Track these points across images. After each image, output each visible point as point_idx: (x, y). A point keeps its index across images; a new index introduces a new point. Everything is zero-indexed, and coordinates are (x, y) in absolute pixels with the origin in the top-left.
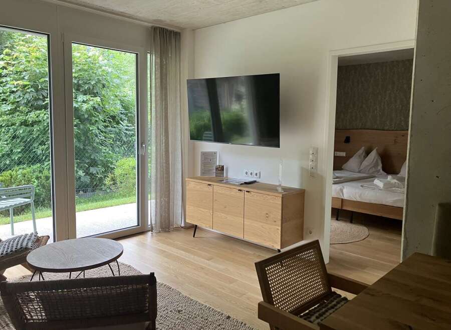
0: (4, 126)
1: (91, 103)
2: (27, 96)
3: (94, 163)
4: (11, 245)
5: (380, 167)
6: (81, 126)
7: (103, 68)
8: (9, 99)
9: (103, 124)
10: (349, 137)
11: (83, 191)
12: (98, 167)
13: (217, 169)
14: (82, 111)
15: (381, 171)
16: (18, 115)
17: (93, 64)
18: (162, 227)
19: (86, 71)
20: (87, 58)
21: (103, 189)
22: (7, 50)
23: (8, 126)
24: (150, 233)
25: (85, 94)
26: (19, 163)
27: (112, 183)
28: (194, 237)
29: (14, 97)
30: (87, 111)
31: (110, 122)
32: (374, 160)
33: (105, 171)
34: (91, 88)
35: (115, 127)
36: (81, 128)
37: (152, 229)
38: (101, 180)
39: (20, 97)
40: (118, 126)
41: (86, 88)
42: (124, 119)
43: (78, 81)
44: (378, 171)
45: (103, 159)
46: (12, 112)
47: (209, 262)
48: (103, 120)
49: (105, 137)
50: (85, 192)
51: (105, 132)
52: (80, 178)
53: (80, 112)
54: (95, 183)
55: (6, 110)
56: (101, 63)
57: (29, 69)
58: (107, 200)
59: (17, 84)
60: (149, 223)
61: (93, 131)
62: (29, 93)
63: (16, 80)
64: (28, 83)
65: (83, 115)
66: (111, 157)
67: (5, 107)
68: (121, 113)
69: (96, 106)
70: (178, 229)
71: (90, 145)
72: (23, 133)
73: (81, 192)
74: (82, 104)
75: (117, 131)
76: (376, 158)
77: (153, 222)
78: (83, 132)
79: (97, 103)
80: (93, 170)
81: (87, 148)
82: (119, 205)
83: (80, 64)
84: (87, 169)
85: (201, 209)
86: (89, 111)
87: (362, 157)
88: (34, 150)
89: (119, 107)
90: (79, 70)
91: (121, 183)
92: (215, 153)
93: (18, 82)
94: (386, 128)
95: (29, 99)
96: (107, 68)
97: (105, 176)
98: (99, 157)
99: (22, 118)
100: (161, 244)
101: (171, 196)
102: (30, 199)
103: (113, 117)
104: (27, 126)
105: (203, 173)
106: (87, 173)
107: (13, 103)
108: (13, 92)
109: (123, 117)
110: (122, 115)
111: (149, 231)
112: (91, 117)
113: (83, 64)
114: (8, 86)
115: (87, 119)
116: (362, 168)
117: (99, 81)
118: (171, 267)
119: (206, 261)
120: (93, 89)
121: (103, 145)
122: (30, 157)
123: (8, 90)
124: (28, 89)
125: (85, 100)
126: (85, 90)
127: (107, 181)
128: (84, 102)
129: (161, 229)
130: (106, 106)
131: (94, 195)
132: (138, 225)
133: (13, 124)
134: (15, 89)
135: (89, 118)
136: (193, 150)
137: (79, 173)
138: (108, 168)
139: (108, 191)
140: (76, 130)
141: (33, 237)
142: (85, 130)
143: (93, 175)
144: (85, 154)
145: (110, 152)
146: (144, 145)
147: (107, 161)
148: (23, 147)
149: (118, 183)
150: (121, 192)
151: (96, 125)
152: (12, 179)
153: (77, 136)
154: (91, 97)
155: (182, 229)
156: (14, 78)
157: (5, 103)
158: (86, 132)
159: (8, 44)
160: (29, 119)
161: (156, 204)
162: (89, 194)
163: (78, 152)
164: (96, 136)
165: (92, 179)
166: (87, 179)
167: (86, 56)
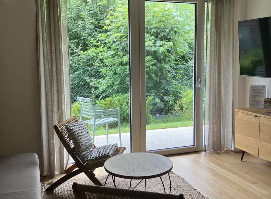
0: (109, 66)
1: (166, 47)
2: (123, 44)
3: (167, 93)
4: (99, 152)
6: (159, 65)
7: (176, 18)
8: (112, 47)
9: (174, 62)
11: (159, 113)
12: (170, 96)
13: (265, 101)
14: (159, 53)
16: (117, 58)
17: (168, 16)
18: (213, 149)
19: (163, 22)
20: (164, 12)
21: (173, 113)
22: (111, 12)
23: (111, 66)
24: (203, 153)
25: (162, 40)
26: (118, 92)
27: (179, 108)
28: (242, 160)
29: (115, 45)
30: (163, 53)
31: (180, 61)
33: (175, 99)
34: (166, 35)
35: (184, 65)
36: (158, 66)
37: (206, 149)
38: (172, 106)
39: (118, 45)
40: (187, 64)
41: (162, 35)
42: (192, 58)
43: (157, 30)
45: (173, 89)
46: (114, 56)
47: (253, 186)
48: (174, 59)
49: (176, 73)
50: (160, 114)
51: (176, 69)
52: (156, 104)
53: (157, 54)
54: (167, 108)
55: (110, 55)
56: (174, 14)
57: (124, 24)
58: (176, 121)
59: (116, 36)
60: (203, 145)
61: (167, 68)
62: (124, 41)
63: (117, 33)
64: (123, 35)
65: (160, 56)
66: (180, 89)
67: (110, 53)
68: (190, 54)
69: (170, 49)
70: (228, 152)
71: (164, 79)
72: (120, 70)
73: (157, 115)
74: (159, 48)
75: (186, 68)
77: (207, 144)
78: (160, 69)
79: (170, 47)
80: (166, 98)
81: (162, 81)
82: (182, 127)
83: (159, 17)
84: (162, 97)
85: (249, 138)
86: (164, 53)
88: (126, 83)
89: (187, 48)
90: (158, 21)
91: (187, 109)
92: (264, 87)
93: (117, 34)
95: (124, 46)
96: (178, 18)
97: (175, 103)
98: (171, 88)
99: (120, 60)
100: (211, 164)
101: (223, 124)
102: (117, 118)
103: (183, 57)
104: (123, 65)
105: (252, 105)
106: (162, 100)
107: (115, 50)
108: (114, 42)
109: (191, 56)
110: (190, 55)
111: (203, 151)
112: (165, 57)
113: (160, 17)
114: (111, 37)
115: (163, 59)
117: (172, 29)
118: (218, 185)
119: (250, 184)
120: (168, 35)
121: (173, 79)
122: (124, 87)
123: (111, 41)
124: (123, 39)
125: (161, 44)
126: (162, 37)
127: (176, 107)
128: (160, 46)
129: (214, 150)
130: (177, 49)
131: (166, 117)
132: (194, 145)
133: (114, 65)
134: (115, 40)
135: (164, 58)
136: (243, 84)
137: (156, 100)
138: (177, 97)
139: (177, 115)
140: (155, 68)
141: (114, 147)
142: (161, 67)
143: (166, 102)
144: (160, 86)
145: (179, 84)
146: (200, 80)
147: (177, 92)
148: (119, 81)
149: (184, 108)
150: (187, 117)
151: (169, 64)
152: (111, 103)
153: (155, 73)
154: (166, 42)
155: (232, 153)
156: (115, 31)
157: (110, 50)
158: (161, 69)
159: (112, 8)
160: (124, 61)
161: (209, 128)
162: (163, 116)
163: (156, 84)
164: (169, 72)
165: (165, 105)
166: (161, 105)
167: (163, 10)
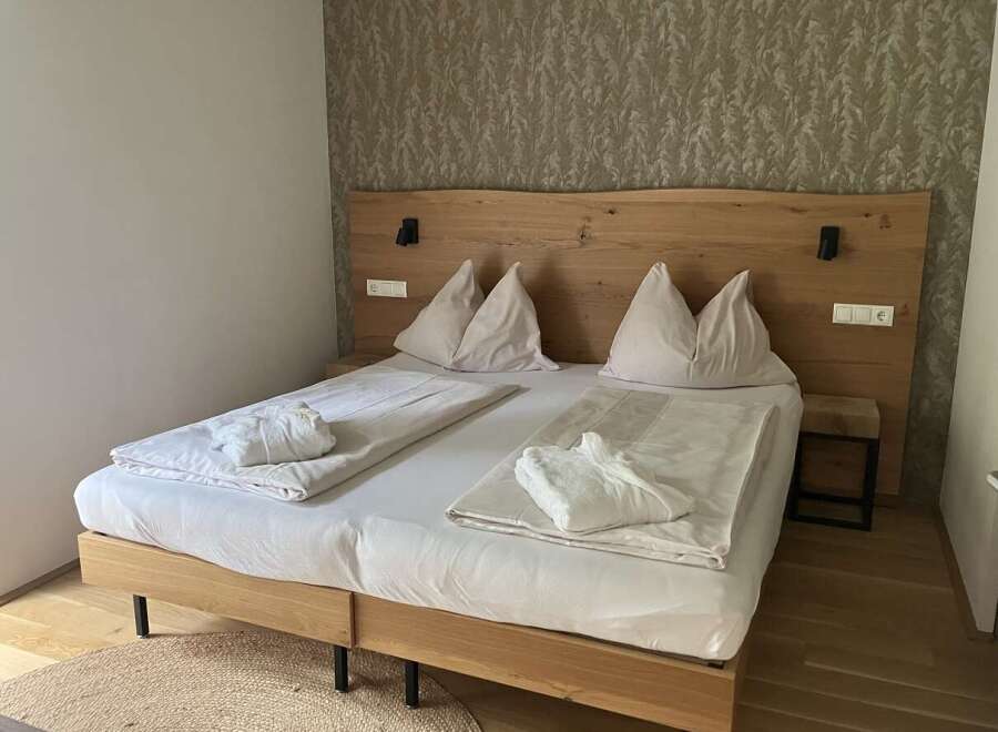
5: (533, 341)
10: (416, 221)
15: (538, 354)
32: (509, 315)
44: (530, 358)
76: (518, 304)
87: (467, 303)
94: (547, 182)
116: (466, 349)
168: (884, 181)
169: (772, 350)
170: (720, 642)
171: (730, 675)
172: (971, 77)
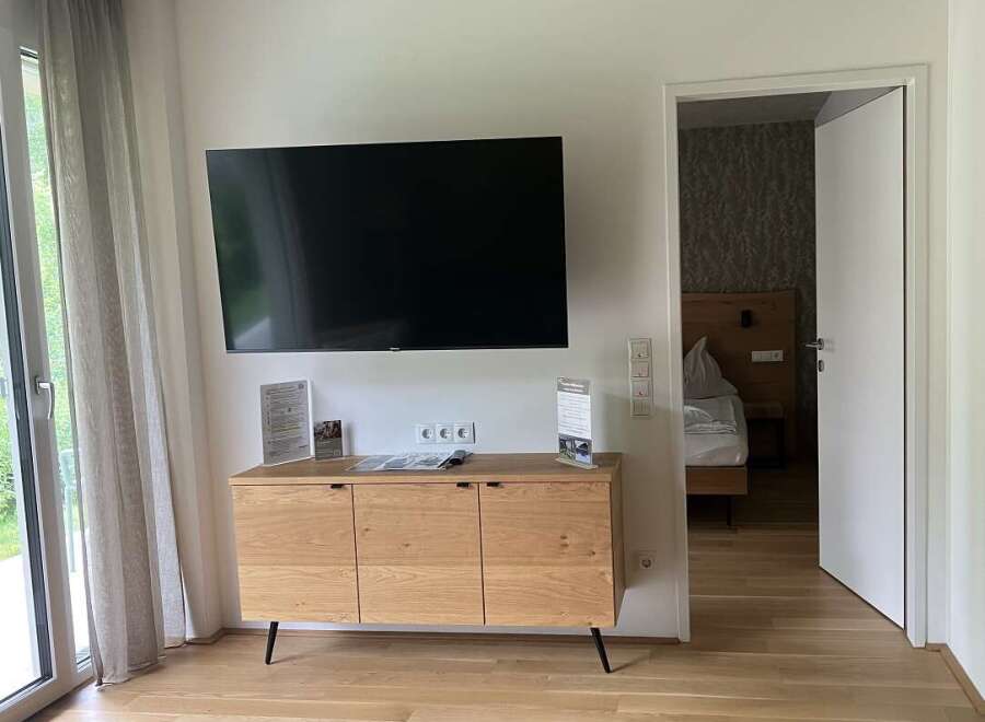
28: (268, 661)
92: (302, 386)
105: (270, 454)
132: (46, 674)
146: (45, 386)
155: (190, 649)
168: (770, 286)
169: (724, 377)
170: (739, 458)
171: (745, 469)
172: (806, 233)
